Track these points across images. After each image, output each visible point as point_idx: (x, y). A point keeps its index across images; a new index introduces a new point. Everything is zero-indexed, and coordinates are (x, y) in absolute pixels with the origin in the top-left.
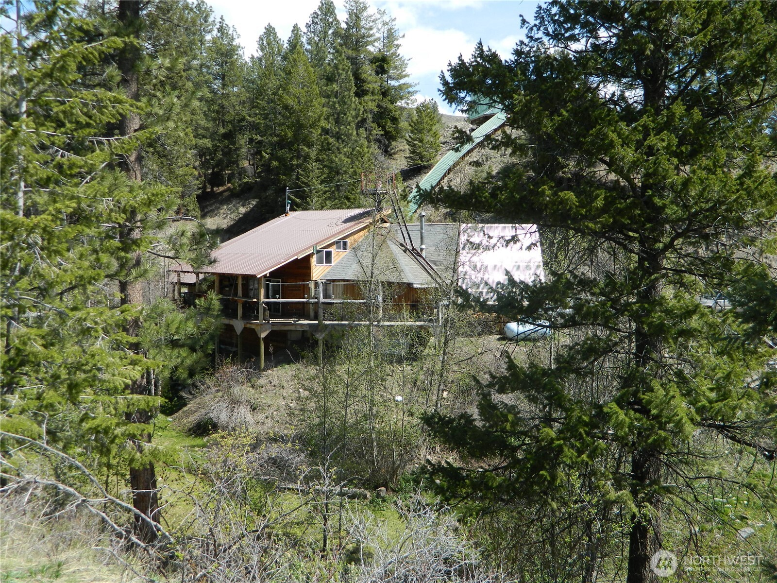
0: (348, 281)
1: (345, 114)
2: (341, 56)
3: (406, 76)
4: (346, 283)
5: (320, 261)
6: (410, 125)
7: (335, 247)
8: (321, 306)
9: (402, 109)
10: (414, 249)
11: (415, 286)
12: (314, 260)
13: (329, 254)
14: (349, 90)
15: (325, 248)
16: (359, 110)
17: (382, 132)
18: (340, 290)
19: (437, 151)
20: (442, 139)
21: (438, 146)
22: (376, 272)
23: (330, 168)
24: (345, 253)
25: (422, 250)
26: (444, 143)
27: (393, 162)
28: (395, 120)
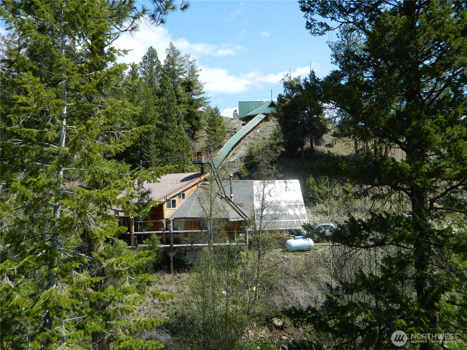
0: (188, 218)
1: (171, 116)
2: (167, 81)
3: (203, 93)
4: (187, 220)
5: (169, 206)
6: (208, 122)
7: (177, 197)
8: (172, 235)
9: (201, 112)
10: (226, 197)
11: (230, 220)
12: (165, 206)
13: (174, 202)
14: (173, 101)
15: (172, 198)
16: (179, 113)
17: (190, 126)
18: (183, 224)
19: (224, 137)
20: (226, 130)
21: (225, 134)
22: (214, 213)
23: (161, 148)
24: (184, 201)
25: (231, 197)
26: (227, 132)
27: (197, 144)
28: (197, 119)
